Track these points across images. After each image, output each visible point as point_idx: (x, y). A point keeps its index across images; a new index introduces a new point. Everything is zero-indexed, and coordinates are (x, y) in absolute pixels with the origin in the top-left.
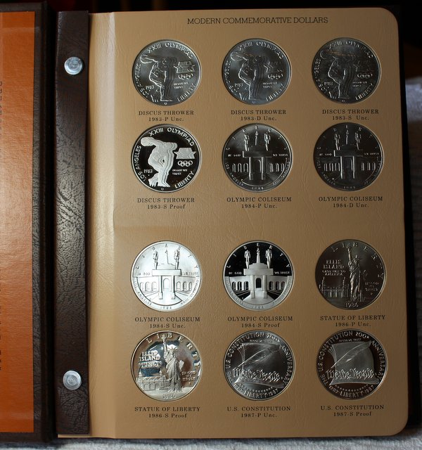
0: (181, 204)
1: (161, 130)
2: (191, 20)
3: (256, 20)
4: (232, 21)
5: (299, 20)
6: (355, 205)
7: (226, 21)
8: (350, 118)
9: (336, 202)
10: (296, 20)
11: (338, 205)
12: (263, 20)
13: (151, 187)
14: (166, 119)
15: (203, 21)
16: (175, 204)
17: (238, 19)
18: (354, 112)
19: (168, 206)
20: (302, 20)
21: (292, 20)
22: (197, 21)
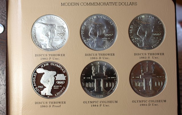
0: (59, 105)
1: (47, 64)
2: (63, 4)
3: (98, 3)
4: (85, 4)
5: (121, 4)
6: (151, 105)
7: (82, 4)
8: (149, 57)
9: (141, 103)
10: (120, 4)
11: (142, 105)
12: (102, 4)
13: (42, 95)
14: (50, 58)
15: (70, 4)
16: (55, 105)
17: (89, 3)
18: (151, 54)
19: (52, 106)
20: (123, 4)
21: (118, 4)
22: (66, 4)
